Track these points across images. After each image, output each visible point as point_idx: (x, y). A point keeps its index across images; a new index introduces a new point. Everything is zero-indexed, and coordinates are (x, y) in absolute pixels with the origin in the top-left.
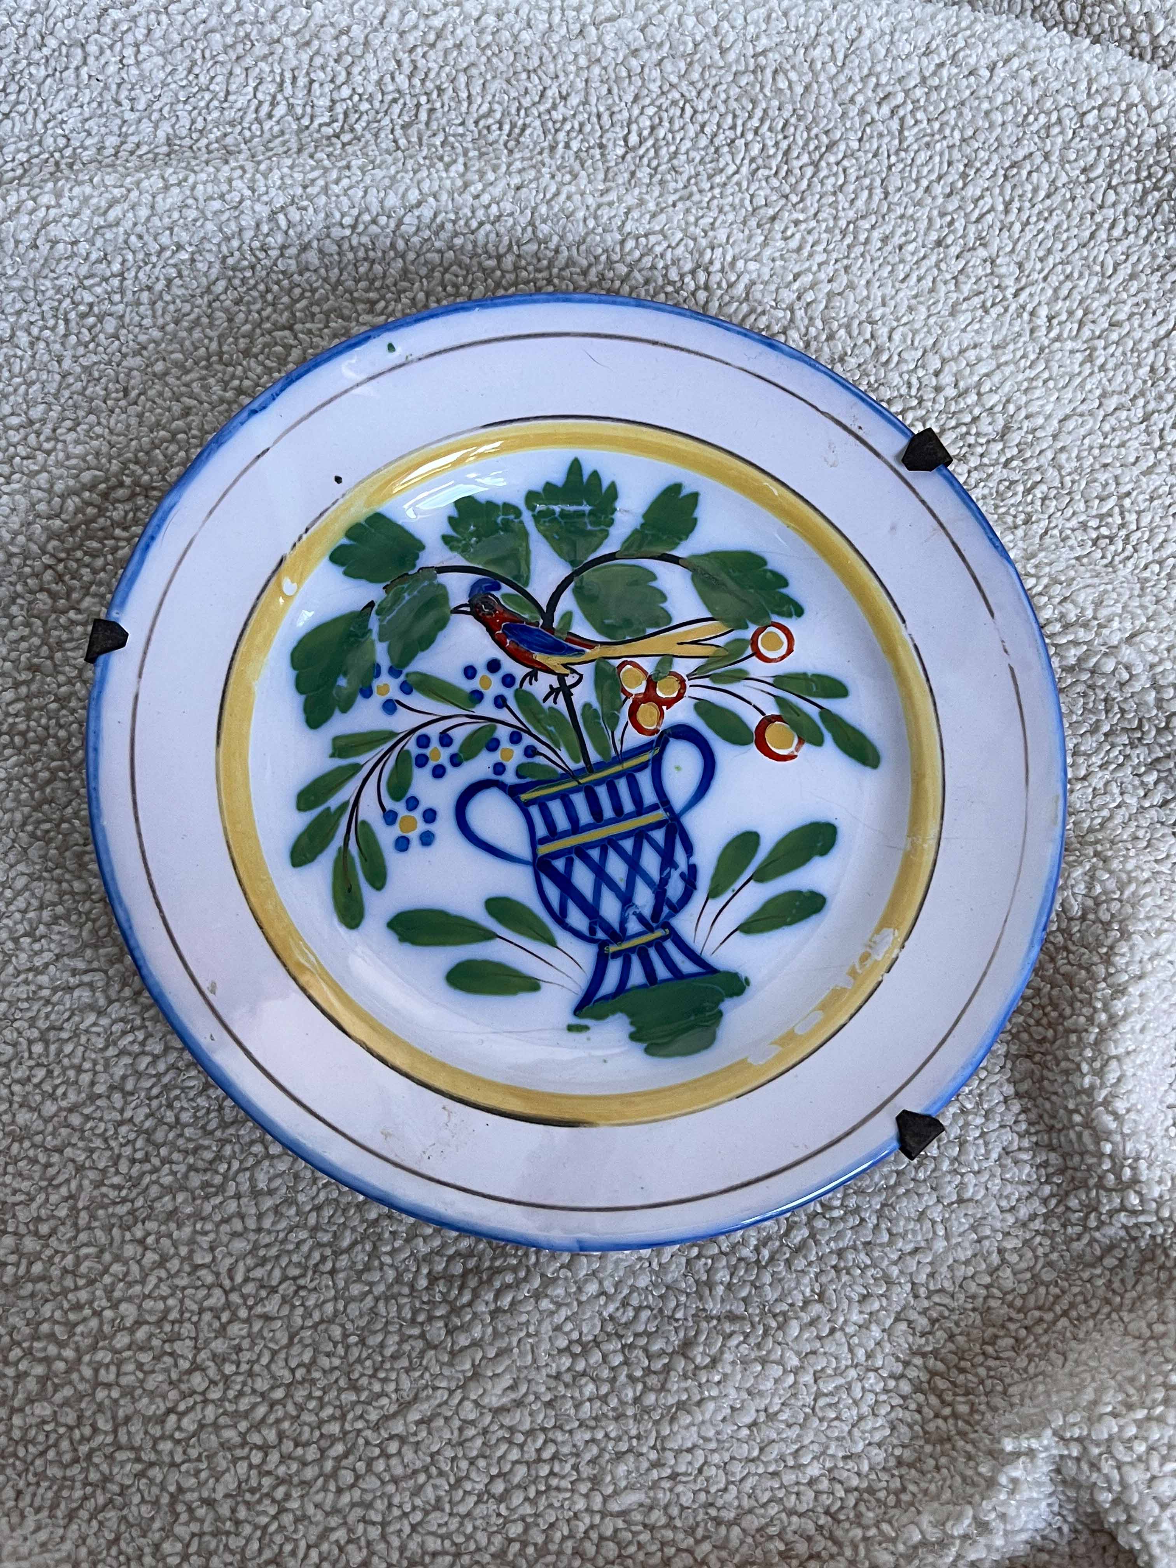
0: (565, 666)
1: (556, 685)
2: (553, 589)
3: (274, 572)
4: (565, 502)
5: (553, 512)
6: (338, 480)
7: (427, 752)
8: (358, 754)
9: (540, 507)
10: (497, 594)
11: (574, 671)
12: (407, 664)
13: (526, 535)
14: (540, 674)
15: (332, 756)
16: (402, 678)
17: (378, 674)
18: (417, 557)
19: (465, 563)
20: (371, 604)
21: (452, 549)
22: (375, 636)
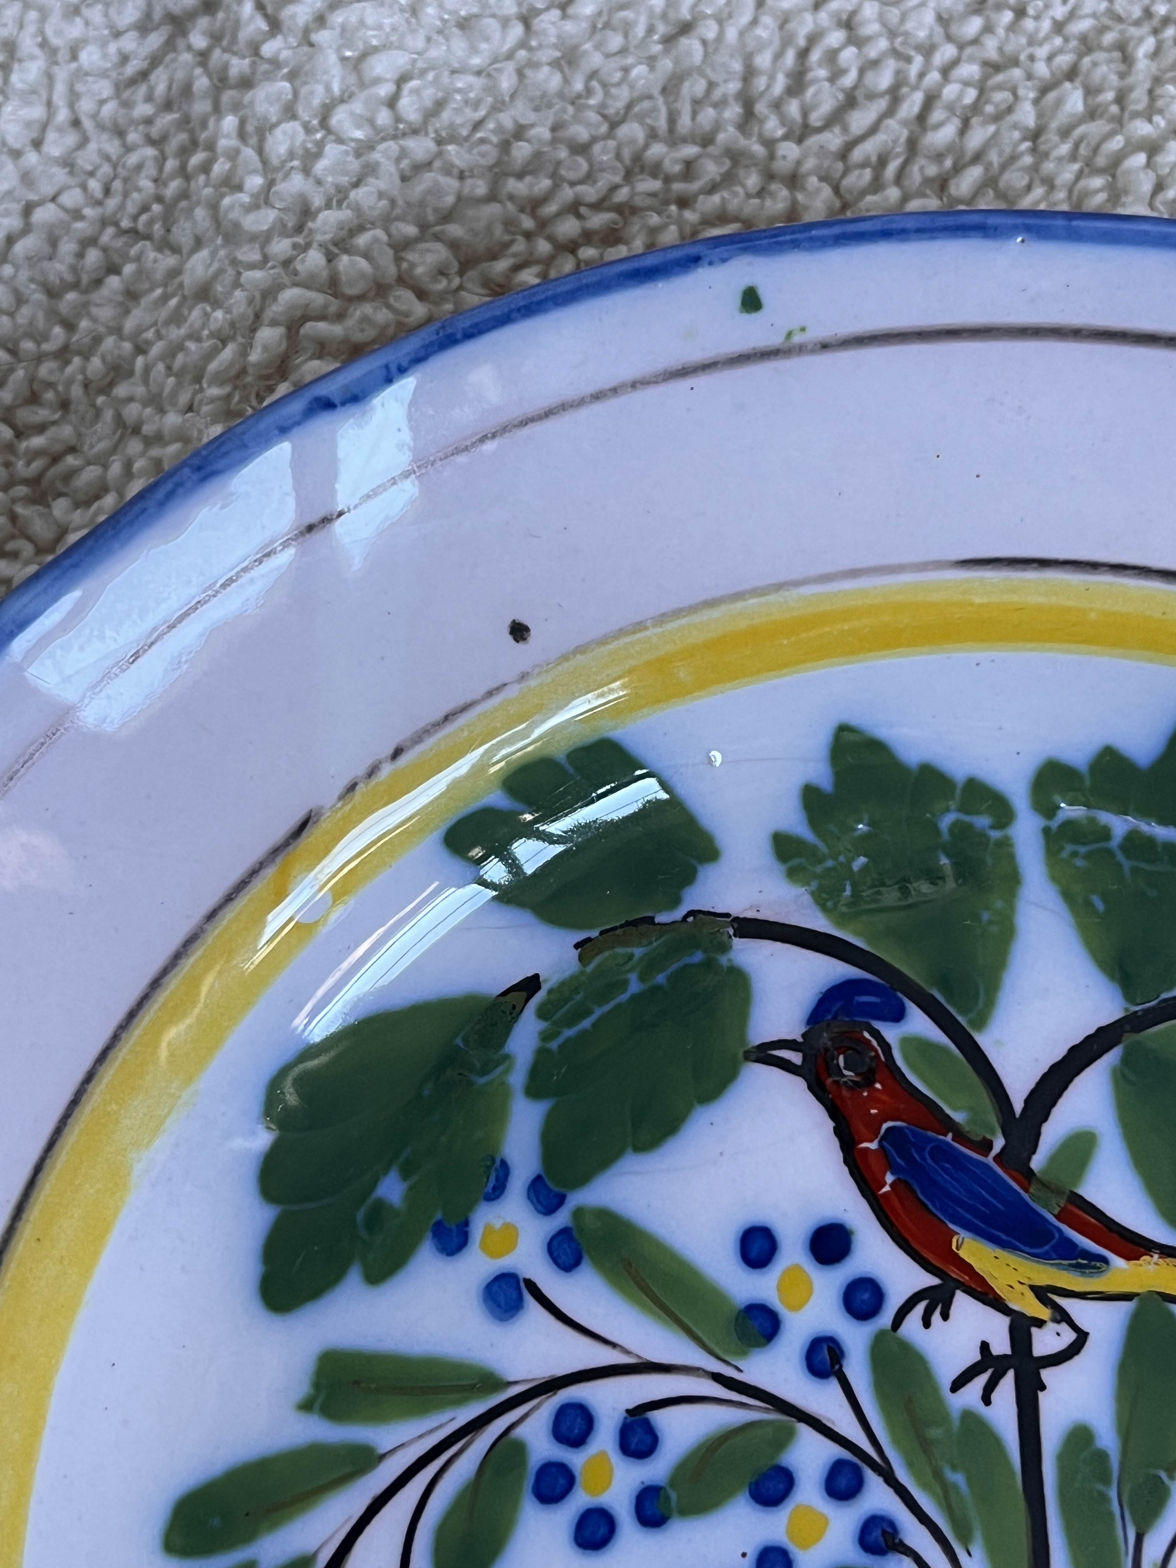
0: (1042, 1293)
1: (1001, 1346)
2: (1058, 1053)
3: (276, 852)
4: (1144, 812)
5: (1105, 833)
6: (519, 631)
7: (576, 1459)
8: (379, 1417)
9: (1068, 811)
10: (891, 1033)
11: (1063, 1317)
12: (582, 1180)
13: (1013, 879)
14: (962, 1302)
15: (306, 1406)
16: (562, 1218)
17: (497, 1192)
18: (688, 877)
19: (820, 923)
20: (531, 984)
21: (793, 874)
22: (517, 1078)
